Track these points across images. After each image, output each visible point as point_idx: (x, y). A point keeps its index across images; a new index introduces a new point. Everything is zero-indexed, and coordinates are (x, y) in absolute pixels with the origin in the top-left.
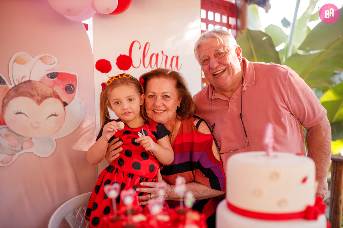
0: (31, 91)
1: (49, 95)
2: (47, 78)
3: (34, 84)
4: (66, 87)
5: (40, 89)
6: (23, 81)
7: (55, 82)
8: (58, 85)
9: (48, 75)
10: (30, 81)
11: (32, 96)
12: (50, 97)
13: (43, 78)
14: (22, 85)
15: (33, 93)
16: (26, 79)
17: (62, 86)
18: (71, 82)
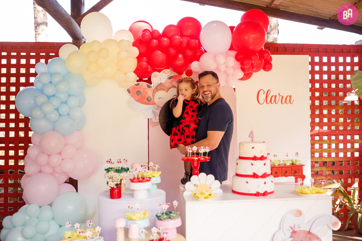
0: (162, 87)
1: (171, 87)
2: (168, 80)
3: (163, 84)
4: (178, 81)
5: (166, 86)
6: (158, 84)
7: (172, 81)
8: (174, 81)
9: (168, 78)
10: (161, 83)
11: (163, 90)
12: (171, 88)
13: (166, 80)
14: (158, 86)
15: (164, 88)
16: (159, 83)
17: (176, 82)
18: (179, 79)
